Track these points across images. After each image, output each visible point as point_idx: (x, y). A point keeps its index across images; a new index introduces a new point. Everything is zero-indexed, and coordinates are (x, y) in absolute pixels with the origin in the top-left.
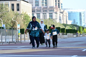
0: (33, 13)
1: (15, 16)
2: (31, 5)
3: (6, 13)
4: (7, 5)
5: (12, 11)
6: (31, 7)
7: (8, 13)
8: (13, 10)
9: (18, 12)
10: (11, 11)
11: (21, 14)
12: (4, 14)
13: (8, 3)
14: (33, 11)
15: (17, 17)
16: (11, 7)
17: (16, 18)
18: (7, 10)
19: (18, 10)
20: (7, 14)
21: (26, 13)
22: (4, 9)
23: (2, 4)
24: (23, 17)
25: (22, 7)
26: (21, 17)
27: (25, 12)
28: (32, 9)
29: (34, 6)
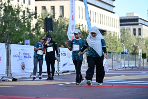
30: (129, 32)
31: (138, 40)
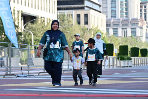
0: (108, 28)
1: (82, 33)
2: (105, 16)
3: (68, 28)
4: (71, 16)
5: (77, 25)
6: (105, 19)
7: (71, 27)
8: (79, 23)
9: (86, 25)
10: (75, 25)
11: (90, 30)
12: (65, 29)
13: (71, 13)
14: (107, 25)
15: (84, 33)
16: (76, 19)
17: (83, 35)
18: (71, 23)
19: (86, 23)
20: (71, 29)
21: (98, 28)
22: (66, 22)
23: (63, 14)
24: (93, 33)
25: (91, 19)
26: (90, 33)
27: (95, 26)
28: (107, 22)
29: (109, 17)
30: (71, 19)
31: (84, 30)
